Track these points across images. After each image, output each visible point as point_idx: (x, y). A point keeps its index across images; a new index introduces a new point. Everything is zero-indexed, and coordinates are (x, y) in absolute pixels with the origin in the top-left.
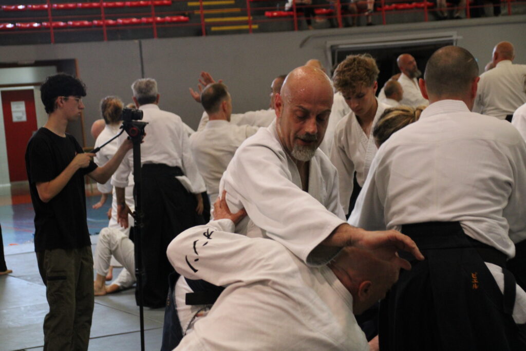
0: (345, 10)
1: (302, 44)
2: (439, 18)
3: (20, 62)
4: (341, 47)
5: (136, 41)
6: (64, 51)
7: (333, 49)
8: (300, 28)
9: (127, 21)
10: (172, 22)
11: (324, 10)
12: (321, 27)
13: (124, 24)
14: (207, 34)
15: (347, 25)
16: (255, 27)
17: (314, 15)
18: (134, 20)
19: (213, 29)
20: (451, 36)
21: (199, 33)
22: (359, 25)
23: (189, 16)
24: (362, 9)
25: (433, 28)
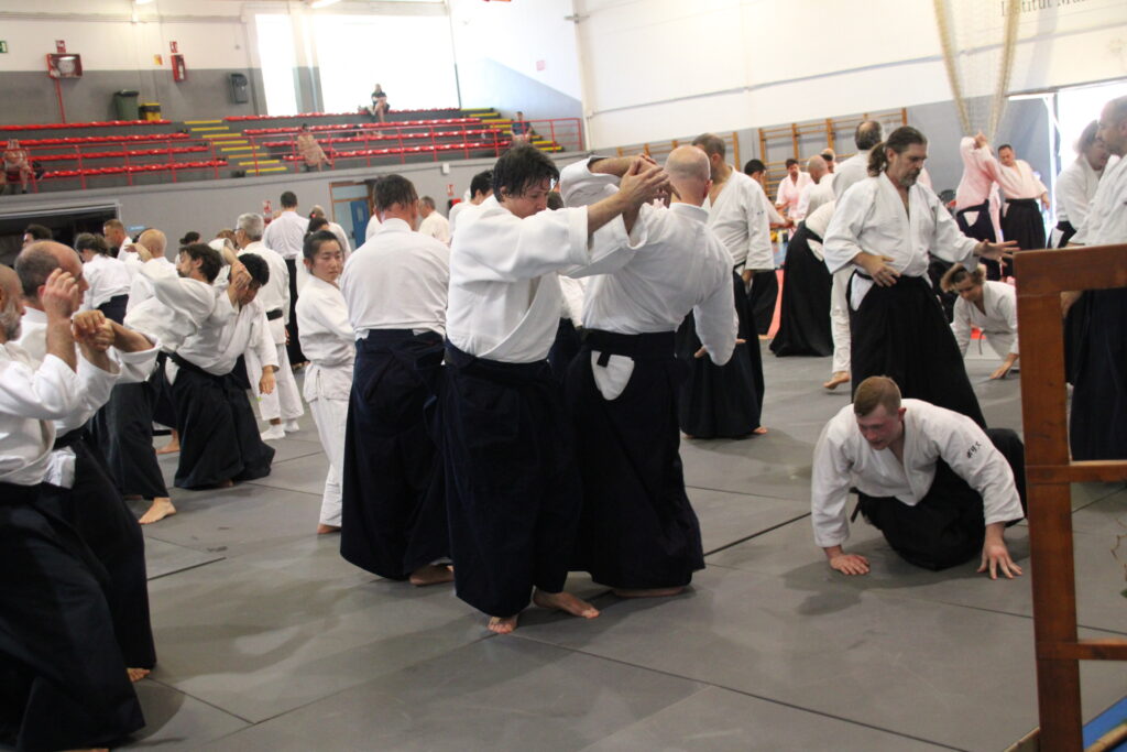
20: (114, 204)
25: (93, 196)
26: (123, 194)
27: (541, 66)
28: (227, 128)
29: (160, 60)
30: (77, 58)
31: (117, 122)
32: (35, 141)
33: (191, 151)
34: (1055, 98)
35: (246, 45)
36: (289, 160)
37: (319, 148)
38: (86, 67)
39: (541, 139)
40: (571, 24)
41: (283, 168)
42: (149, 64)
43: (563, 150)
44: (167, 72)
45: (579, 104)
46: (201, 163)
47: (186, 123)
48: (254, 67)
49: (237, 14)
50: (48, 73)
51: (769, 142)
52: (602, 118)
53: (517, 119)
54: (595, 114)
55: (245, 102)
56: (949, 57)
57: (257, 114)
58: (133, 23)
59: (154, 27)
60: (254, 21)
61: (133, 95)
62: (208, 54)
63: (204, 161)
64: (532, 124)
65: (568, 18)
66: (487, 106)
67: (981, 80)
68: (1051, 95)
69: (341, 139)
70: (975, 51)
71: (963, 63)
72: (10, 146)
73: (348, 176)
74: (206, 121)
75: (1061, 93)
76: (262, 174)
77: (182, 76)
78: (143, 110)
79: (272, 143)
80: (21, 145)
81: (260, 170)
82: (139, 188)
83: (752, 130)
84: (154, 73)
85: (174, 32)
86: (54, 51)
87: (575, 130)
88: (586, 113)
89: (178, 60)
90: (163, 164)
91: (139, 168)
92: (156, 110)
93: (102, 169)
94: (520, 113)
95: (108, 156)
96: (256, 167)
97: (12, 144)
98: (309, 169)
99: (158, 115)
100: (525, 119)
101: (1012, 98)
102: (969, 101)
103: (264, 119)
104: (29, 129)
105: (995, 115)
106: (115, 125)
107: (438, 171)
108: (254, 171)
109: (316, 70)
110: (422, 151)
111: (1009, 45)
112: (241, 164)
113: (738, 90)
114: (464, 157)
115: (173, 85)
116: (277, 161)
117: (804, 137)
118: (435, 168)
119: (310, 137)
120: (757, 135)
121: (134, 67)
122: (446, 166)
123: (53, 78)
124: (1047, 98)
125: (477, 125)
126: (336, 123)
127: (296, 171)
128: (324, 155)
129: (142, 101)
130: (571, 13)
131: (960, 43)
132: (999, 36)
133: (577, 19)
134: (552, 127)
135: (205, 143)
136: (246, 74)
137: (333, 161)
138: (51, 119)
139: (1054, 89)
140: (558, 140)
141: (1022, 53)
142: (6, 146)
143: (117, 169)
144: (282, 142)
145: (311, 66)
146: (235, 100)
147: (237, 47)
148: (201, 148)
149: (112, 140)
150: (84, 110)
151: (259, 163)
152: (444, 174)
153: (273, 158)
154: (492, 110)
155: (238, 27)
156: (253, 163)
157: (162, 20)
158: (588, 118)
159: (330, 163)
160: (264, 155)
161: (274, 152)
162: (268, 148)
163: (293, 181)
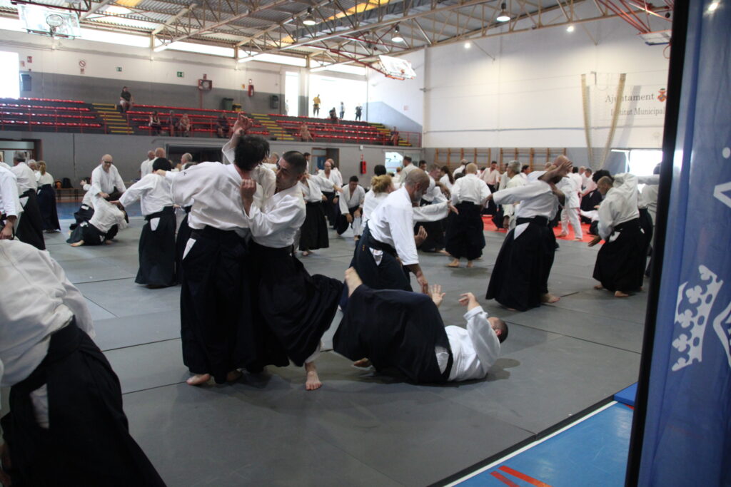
0: (176, 129)
1: (153, 142)
2: (219, 137)
3: (14, 138)
4: (170, 145)
5: (72, 134)
6: (36, 136)
7: (167, 145)
8: (154, 134)
9: (71, 124)
10: (93, 127)
11: (167, 128)
12: (164, 135)
13: (69, 126)
14: (108, 133)
15: (177, 136)
16: (133, 132)
17: (161, 129)
18: (75, 124)
19: (112, 131)
21: (103, 132)
22: (183, 136)
23: (102, 125)
24: (184, 129)
27: (406, 108)
28: (269, 118)
29: (244, 86)
30: (210, 82)
34: (629, 153)
35: (281, 84)
36: (294, 136)
37: (308, 132)
38: (214, 86)
39: (402, 140)
40: (422, 92)
41: (292, 139)
42: (239, 88)
43: (411, 146)
44: (246, 92)
45: (421, 127)
47: (253, 114)
48: (282, 93)
49: (278, 70)
50: (198, 87)
51: (504, 154)
52: (432, 134)
53: (393, 129)
54: (428, 132)
55: (276, 108)
56: (587, 129)
57: (280, 113)
58: (235, 70)
59: (243, 72)
60: (285, 75)
61: (231, 100)
62: (264, 86)
63: (260, 131)
64: (400, 133)
65: (421, 89)
66: (379, 122)
67: (600, 141)
68: (628, 151)
69: (313, 129)
70: (598, 128)
71: (593, 132)
72: (184, 117)
73: (320, 146)
74: (262, 115)
75: (632, 151)
76: (283, 140)
77: (252, 94)
78: (234, 107)
79: (288, 127)
80: (189, 117)
81: (285, 139)
83: (497, 148)
84: (241, 91)
85: (251, 75)
86: (202, 78)
87: (418, 138)
88: (424, 130)
89: (251, 87)
92: (240, 107)
94: (395, 128)
96: (282, 137)
97: (186, 116)
98: (303, 140)
99: (240, 110)
100: (397, 130)
101: (613, 150)
102: (593, 149)
103: (285, 117)
105: (604, 156)
107: (358, 148)
108: (281, 138)
109: (308, 98)
110: (351, 139)
111: (613, 128)
112: (275, 135)
113: (494, 130)
114: (369, 144)
115: (248, 97)
116: (290, 135)
117: (520, 154)
119: (306, 127)
120: (499, 151)
121: (233, 88)
122: (362, 147)
123: (200, 90)
124: (626, 152)
125: (375, 130)
126: (314, 122)
127: (297, 141)
128: (310, 135)
129: (235, 103)
130: (423, 87)
131: (592, 124)
132: (609, 123)
133: (425, 90)
134: (408, 135)
135: (260, 124)
136: (279, 97)
137: (314, 138)
138: (197, 107)
139: (630, 149)
140: (410, 141)
141: (618, 132)
142: (181, 116)
144: (292, 127)
145: (306, 96)
146: (272, 106)
147: (277, 84)
150: (210, 104)
151: (284, 135)
152: (360, 150)
153: (288, 134)
154: (381, 125)
155: (278, 76)
156: (281, 135)
157: (247, 69)
158: (424, 134)
159: (312, 139)
160: (285, 132)
161: (290, 131)
162: (287, 130)
163: (296, 145)
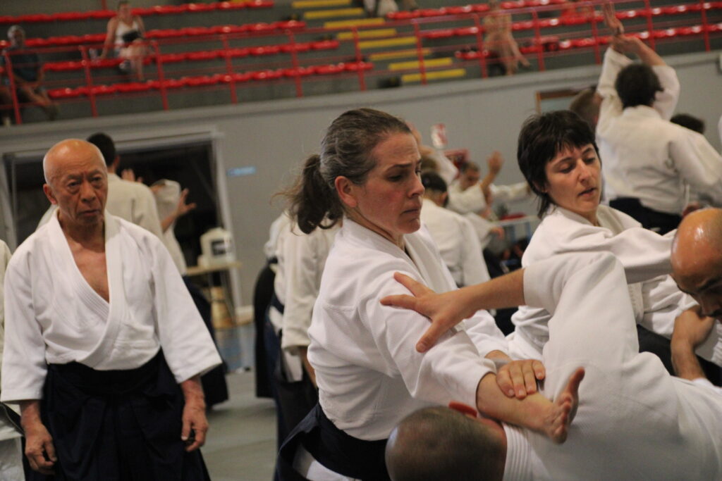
4: (19, 155)
7: (7, 160)
20: (209, 132)
25: (179, 122)
26: (222, 117)
28: (358, 11)
31: (192, 6)
32: (75, 38)
33: (312, 49)
36: (465, 59)
41: (459, 72)
46: (332, 68)
63: (336, 64)
69: (529, 24)
73: (566, 80)
76: (424, 82)
79: (435, 32)
81: (430, 76)
82: (231, 109)
90: (274, 69)
91: (239, 76)
93: (184, 79)
95: (188, 59)
96: (422, 70)
104: (61, 20)
106: (189, 11)
107: (713, 67)
108: (417, 77)
110: (678, 35)
112: (394, 67)
116: (446, 61)
118: (707, 62)
127: (480, 76)
128: (516, 50)
135: (332, 35)
143: (206, 79)
144: (449, 32)
148: (326, 44)
149: (189, 35)
151: (428, 63)
153: (438, 55)
156: (415, 65)
159: (526, 63)
160: (426, 51)
161: (439, 46)
162: (428, 41)
163: (479, 91)
